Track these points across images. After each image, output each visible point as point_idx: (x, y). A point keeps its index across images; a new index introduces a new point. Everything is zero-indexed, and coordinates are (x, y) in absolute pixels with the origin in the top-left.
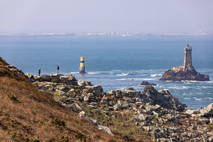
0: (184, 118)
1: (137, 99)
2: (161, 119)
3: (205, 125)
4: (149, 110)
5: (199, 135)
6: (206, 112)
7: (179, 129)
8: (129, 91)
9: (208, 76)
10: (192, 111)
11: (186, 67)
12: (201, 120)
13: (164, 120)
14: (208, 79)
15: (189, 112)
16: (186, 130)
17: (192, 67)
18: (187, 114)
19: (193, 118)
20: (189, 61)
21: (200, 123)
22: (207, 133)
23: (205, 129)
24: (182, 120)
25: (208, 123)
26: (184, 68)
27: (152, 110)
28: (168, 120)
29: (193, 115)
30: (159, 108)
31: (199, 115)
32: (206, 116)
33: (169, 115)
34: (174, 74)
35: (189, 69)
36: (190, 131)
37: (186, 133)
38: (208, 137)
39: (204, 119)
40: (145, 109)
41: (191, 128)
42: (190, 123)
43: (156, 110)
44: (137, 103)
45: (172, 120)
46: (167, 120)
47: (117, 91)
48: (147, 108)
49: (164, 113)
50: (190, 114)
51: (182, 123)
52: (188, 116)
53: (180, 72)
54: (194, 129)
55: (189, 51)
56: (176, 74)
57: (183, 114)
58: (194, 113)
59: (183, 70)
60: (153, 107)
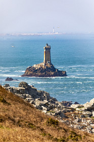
0: (69, 111)
1: (27, 95)
2: (49, 113)
3: (89, 118)
4: (38, 105)
5: (83, 127)
6: (89, 106)
7: (66, 122)
8: (20, 88)
9: (65, 72)
10: (77, 106)
11: (45, 64)
12: (84, 113)
13: (52, 113)
14: (65, 75)
15: (73, 106)
16: (72, 123)
17: (51, 64)
18: (72, 108)
19: (77, 112)
20: (48, 59)
21: (84, 116)
22: (91, 125)
23: (89, 121)
24: (68, 113)
25: (91, 116)
26: (44, 65)
27: (41, 105)
28: (56, 114)
29: (77, 109)
30: (47, 103)
31: (83, 109)
32: (89, 110)
33: (56, 109)
34: (35, 71)
35: (49, 65)
36: (75, 124)
37: (72, 125)
38: (92, 129)
39: (88, 113)
40: (35, 104)
41: (76, 121)
42: (75, 117)
43: (45, 105)
44: (27, 99)
45: (59, 114)
46: (54, 114)
47: (9, 88)
48: (36, 103)
49: (52, 108)
50: (75, 108)
51: (68, 116)
52: (73, 110)
53: (40, 68)
54: (78, 121)
55: (48, 50)
56: (37, 70)
57: (68, 108)
58: (78, 107)
59: (43, 67)
60: (42, 102)
